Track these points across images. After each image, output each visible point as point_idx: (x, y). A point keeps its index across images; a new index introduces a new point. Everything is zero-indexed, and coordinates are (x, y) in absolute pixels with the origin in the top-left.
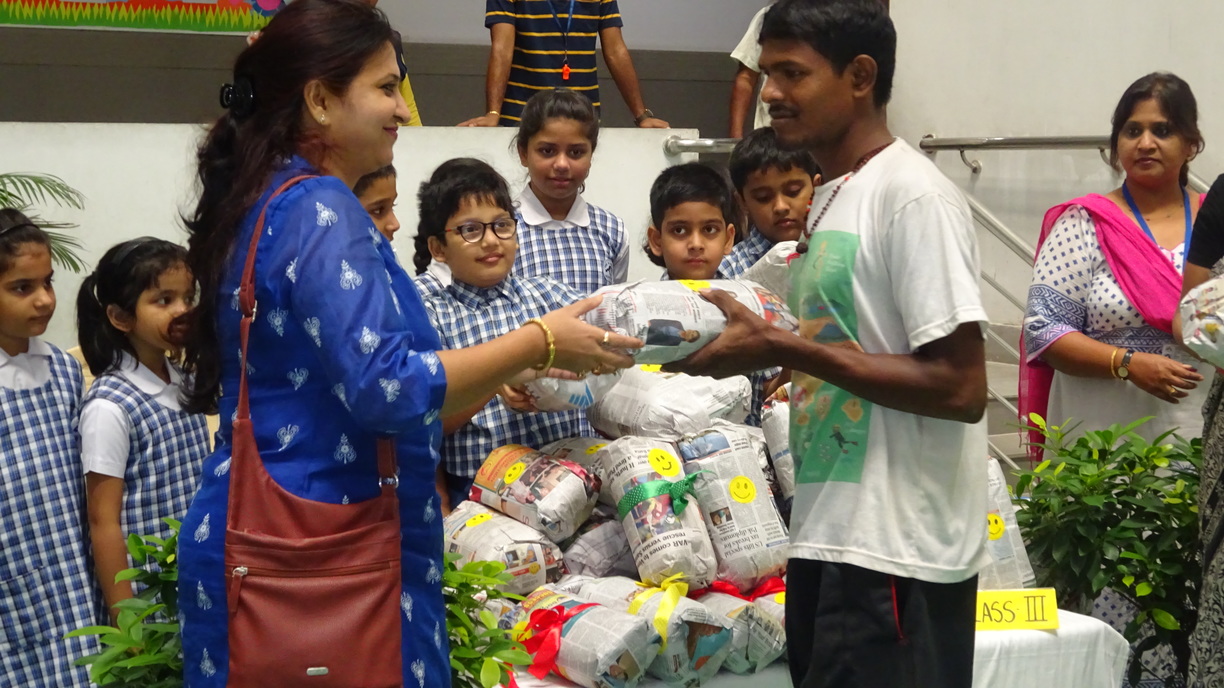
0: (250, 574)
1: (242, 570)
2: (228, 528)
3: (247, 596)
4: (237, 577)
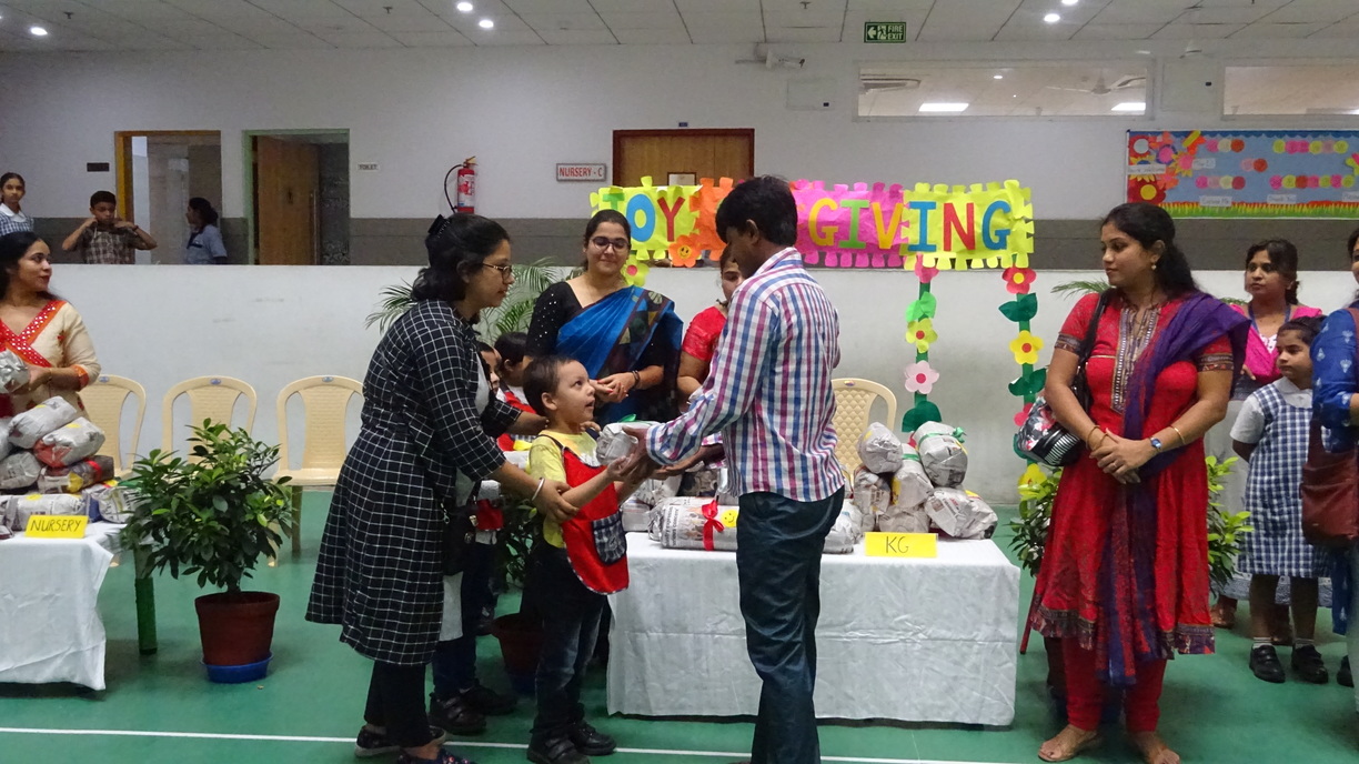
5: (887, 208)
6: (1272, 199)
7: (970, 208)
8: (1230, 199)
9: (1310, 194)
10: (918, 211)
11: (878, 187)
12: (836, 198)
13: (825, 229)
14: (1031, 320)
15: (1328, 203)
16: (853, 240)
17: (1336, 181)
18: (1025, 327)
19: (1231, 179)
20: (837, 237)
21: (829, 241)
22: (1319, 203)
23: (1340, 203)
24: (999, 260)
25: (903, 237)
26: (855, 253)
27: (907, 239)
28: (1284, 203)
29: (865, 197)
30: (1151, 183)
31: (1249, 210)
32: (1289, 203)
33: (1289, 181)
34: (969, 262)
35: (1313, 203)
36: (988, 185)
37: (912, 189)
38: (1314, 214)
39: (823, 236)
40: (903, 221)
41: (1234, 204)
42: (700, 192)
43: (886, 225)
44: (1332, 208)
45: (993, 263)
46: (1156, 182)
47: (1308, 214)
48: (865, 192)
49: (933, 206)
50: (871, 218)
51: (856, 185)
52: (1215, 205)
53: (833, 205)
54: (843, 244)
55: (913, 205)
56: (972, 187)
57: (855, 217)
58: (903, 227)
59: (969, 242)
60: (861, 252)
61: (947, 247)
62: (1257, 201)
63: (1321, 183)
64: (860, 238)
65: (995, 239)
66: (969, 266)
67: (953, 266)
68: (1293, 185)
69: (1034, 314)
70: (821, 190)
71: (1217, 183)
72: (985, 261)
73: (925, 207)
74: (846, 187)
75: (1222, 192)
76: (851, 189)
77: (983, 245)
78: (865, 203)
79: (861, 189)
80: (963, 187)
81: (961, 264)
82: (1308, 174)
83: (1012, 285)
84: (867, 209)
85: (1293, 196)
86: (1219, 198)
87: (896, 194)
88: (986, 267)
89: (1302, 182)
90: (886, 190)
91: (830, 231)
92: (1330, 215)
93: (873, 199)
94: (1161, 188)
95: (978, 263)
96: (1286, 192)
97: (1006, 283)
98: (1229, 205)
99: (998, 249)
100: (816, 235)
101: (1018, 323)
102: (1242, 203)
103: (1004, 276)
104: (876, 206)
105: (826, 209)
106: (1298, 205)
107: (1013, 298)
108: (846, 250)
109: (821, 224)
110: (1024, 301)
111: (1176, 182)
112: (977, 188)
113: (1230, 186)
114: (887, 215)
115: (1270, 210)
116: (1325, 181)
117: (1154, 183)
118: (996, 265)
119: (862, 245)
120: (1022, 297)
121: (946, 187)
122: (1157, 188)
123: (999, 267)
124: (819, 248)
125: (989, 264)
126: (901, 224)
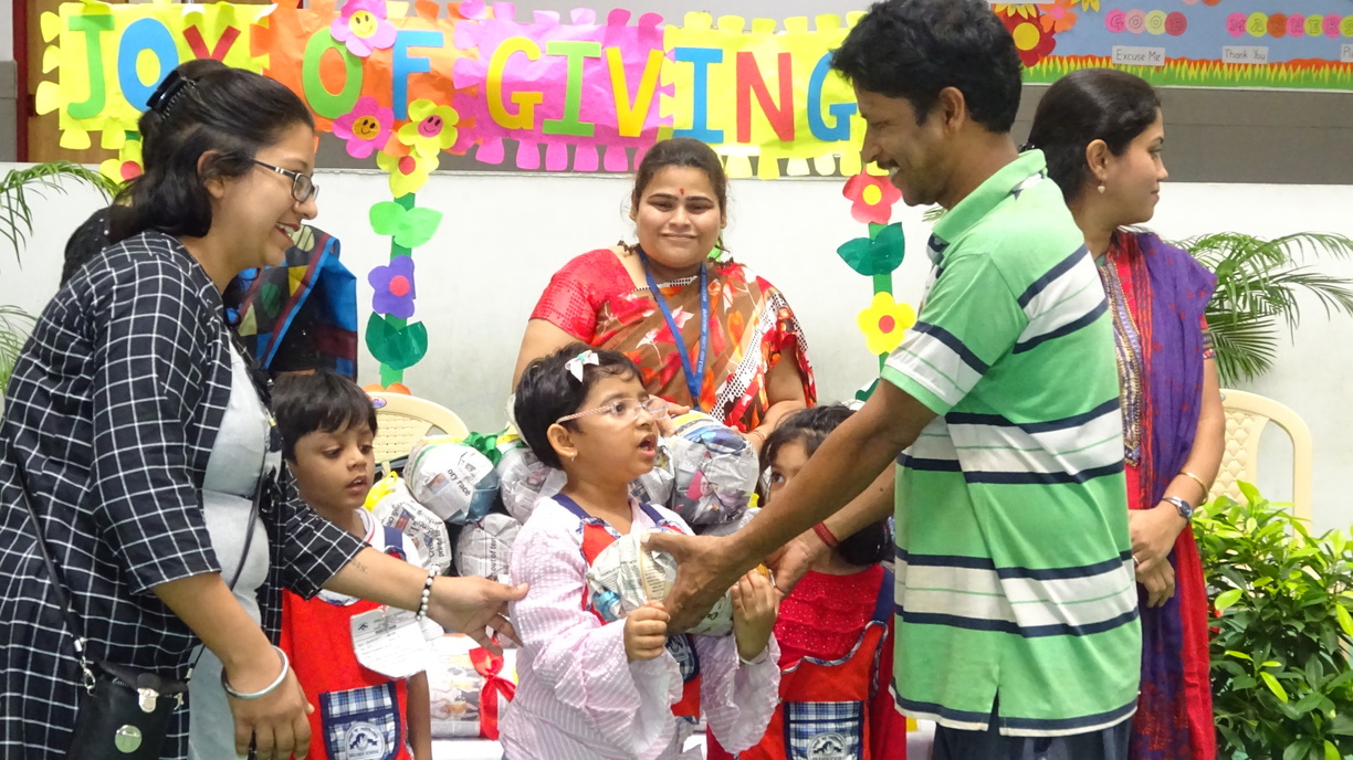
5: (633, 59)
6: (1231, 52)
7: (785, 61)
8: (1161, 51)
9: (1289, 46)
10: (690, 66)
11: (617, 18)
12: (538, 35)
13: (517, 96)
14: (893, 273)
15: (1319, 64)
16: (571, 121)
17: (1332, 25)
18: (884, 286)
19: (1164, 16)
20: (541, 114)
21: (525, 120)
22: (1306, 64)
23: (1338, 63)
24: (837, 161)
25: (663, 114)
26: (572, 142)
27: (670, 119)
28: (1250, 60)
29: (591, 37)
30: (1030, 19)
31: (1193, 72)
32: (1258, 62)
33: (1257, 24)
34: (783, 164)
35: (1295, 63)
36: (818, 19)
37: (680, 24)
38: (1297, 82)
39: (513, 109)
40: (664, 83)
41: (1168, 60)
42: (271, 18)
43: (633, 93)
44: (1325, 72)
45: (825, 166)
46: (1039, 17)
47: (1286, 81)
48: (591, 27)
49: (716, 56)
50: (604, 78)
51: (575, 14)
52: (1137, 62)
53: (533, 50)
54: (550, 127)
55: (681, 54)
56: (787, 22)
57: (576, 75)
58: (663, 96)
59: (784, 126)
60: (584, 141)
61: (744, 134)
62: (1208, 57)
63: (1307, 27)
64: (584, 115)
65: (830, 121)
66: (783, 172)
67: (755, 172)
68: (1262, 32)
69: (900, 262)
70: (507, 22)
71: (1138, 22)
72: (811, 162)
73: (701, 59)
74: (555, 16)
75: (1147, 40)
76: (567, 20)
77: (808, 132)
78: (595, 49)
79: (582, 21)
80: (771, 23)
81: (769, 168)
82: (1288, 12)
83: (860, 208)
84: (597, 59)
85: (1264, 51)
86: (1145, 50)
87: (649, 31)
88: (814, 173)
89: (1278, 25)
90: (633, 22)
91: (528, 101)
92: (1323, 83)
93: (608, 41)
94: (1046, 30)
95: (797, 167)
96: (1255, 42)
97: (851, 203)
98: (1161, 63)
99: (835, 140)
100: (500, 105)
101: (871, 278)
102: (1182, 60)
103: (846, 191)
104: (614, 55)
105: (520, 58)
106: (1272, 66)
107: (862, 230)
108: (558, 138)
109: (510, 85)
110: (880, 237)
111: (1072, 20)
112: (796, 24)
113: (1162, 30)
114: (634, 72)
115: (1228, 74)
116: (1313, 26)
117: (1035, 21)
118: (832, 170)
119: (588, 129)
120: (878, 229)
121: (740, 21)
122: (1041, 30)
123: (837, 173)
124: (507, 132)
125: (819, 168)
126: (658, 88)
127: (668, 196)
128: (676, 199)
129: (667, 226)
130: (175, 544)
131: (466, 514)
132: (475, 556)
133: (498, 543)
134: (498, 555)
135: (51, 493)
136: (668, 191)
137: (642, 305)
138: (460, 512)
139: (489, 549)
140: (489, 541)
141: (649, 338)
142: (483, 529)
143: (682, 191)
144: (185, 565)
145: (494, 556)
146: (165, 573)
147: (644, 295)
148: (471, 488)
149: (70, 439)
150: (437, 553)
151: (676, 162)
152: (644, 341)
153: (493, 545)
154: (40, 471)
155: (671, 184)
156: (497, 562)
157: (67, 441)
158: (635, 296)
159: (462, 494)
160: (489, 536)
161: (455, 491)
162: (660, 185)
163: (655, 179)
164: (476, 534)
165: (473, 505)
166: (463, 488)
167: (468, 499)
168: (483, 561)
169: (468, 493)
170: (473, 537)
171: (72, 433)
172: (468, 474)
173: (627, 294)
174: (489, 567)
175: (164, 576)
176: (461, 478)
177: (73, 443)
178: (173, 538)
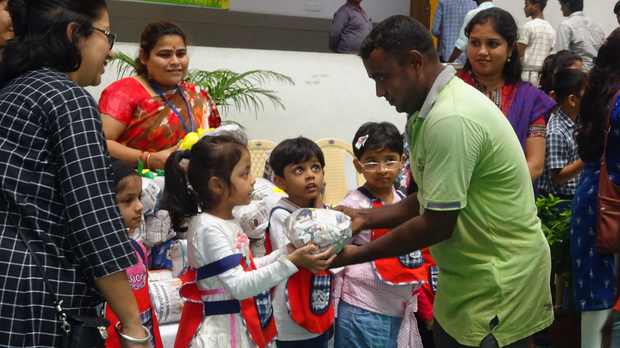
0: (605, 210)
1: (603, 209)
2: (599, 195)
3: (604, 216)
4: (602, 211)
127: (168, 51)
128: (172, 51)
129: (169, 65)
130: (124, 249)
131: (153, 211)
132: (154, 231)
133: (164, 224)
134: (163, 230)
135: (35, 216)
136: (168, 48)
137: (157, 105)
138: (150, 210)
139: (160, 228)
140: (160, 224)
141: (165, 122)
142: (157, 218)
143: (174, 47)
144: (129, 261)
145: (162, 231)
146: (120, 266)
147: (156, 100)
148: (155, 198)
149: (39, 185)
150: (142, 231)
151: (168, 33)
152: (163, 123)
153: (162, 225)
154: (25, 203)
155: (169, 44)
156: (163, 234)
157: (37, 186)
158: (152, 100)
159: (152, 201)
160: (160, 221)
161: (149, 200)
162: (162, 45)
163: (159, 42)
164: (155, 220)
165: (156, 206)
166: (152, 198)
167: (154, 203)
168: (157, 234)
169: (154, 200)
170: (153, 222)
171: (40, 182)
172: (153, 190)
173: (148, 100)
174: (160, 236)
175: (119, 268)
176: (151, 193)
177: (41, 187)
178: (122, 246)
